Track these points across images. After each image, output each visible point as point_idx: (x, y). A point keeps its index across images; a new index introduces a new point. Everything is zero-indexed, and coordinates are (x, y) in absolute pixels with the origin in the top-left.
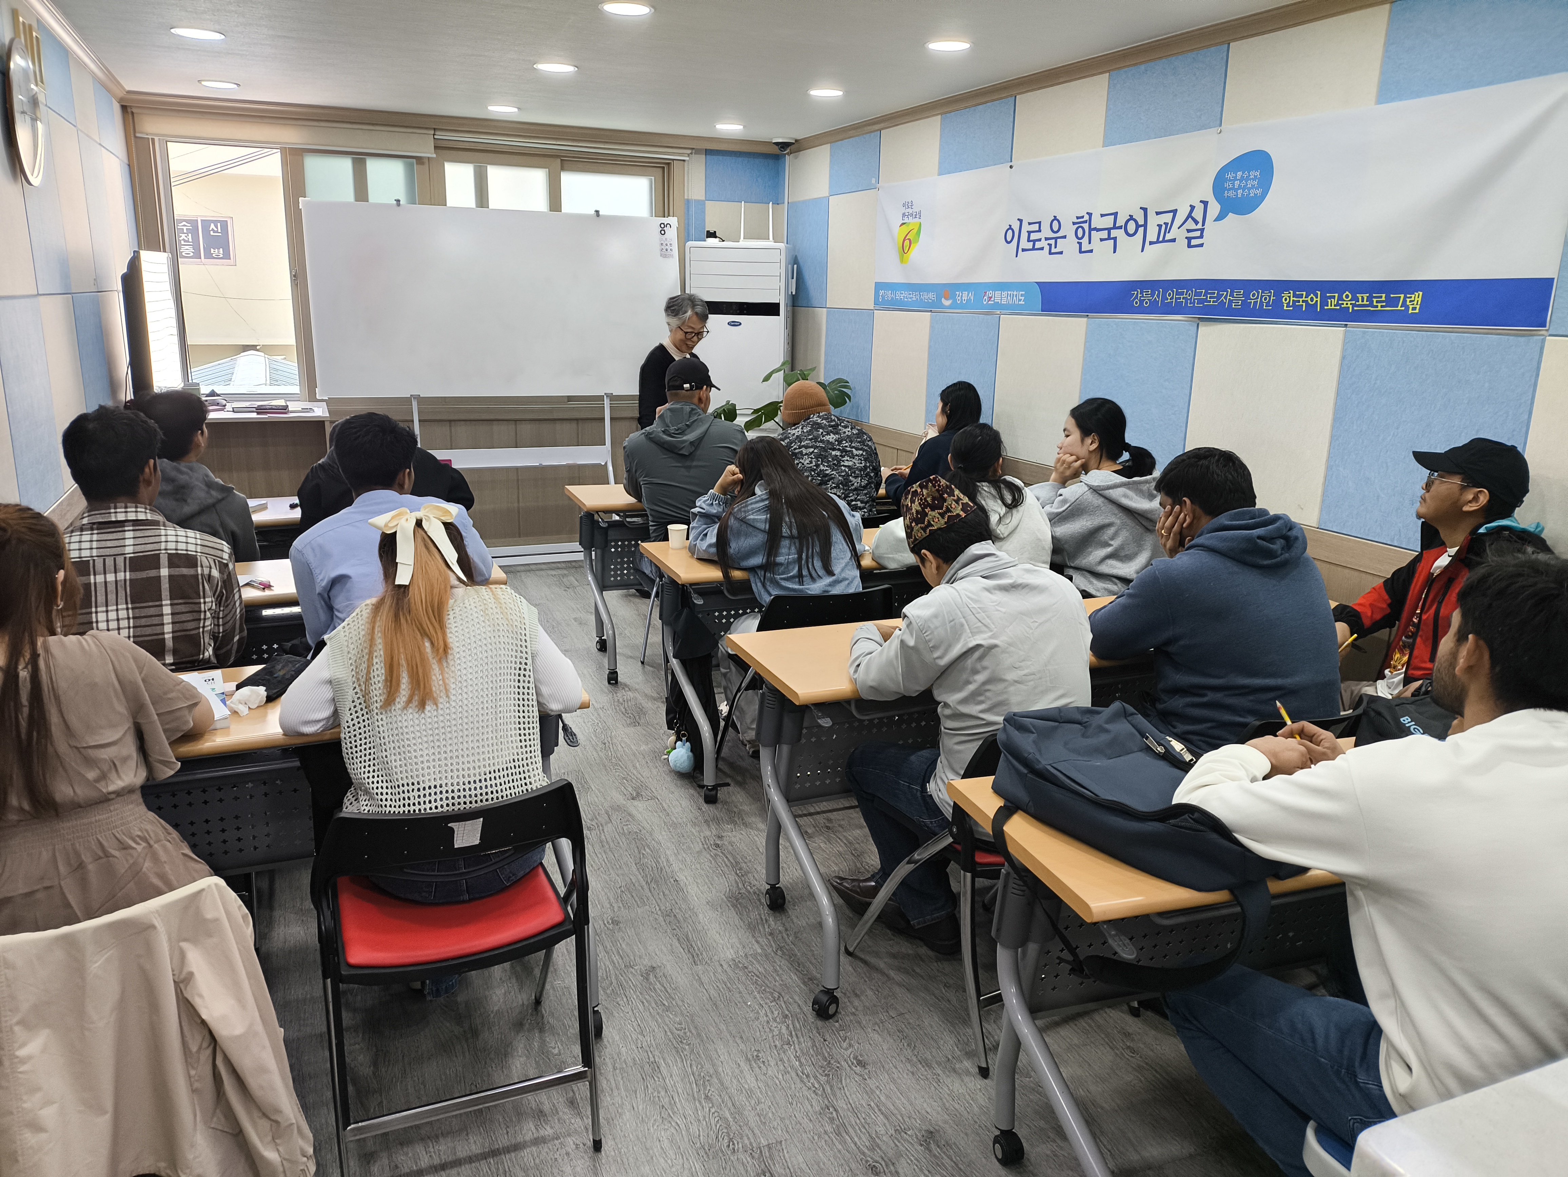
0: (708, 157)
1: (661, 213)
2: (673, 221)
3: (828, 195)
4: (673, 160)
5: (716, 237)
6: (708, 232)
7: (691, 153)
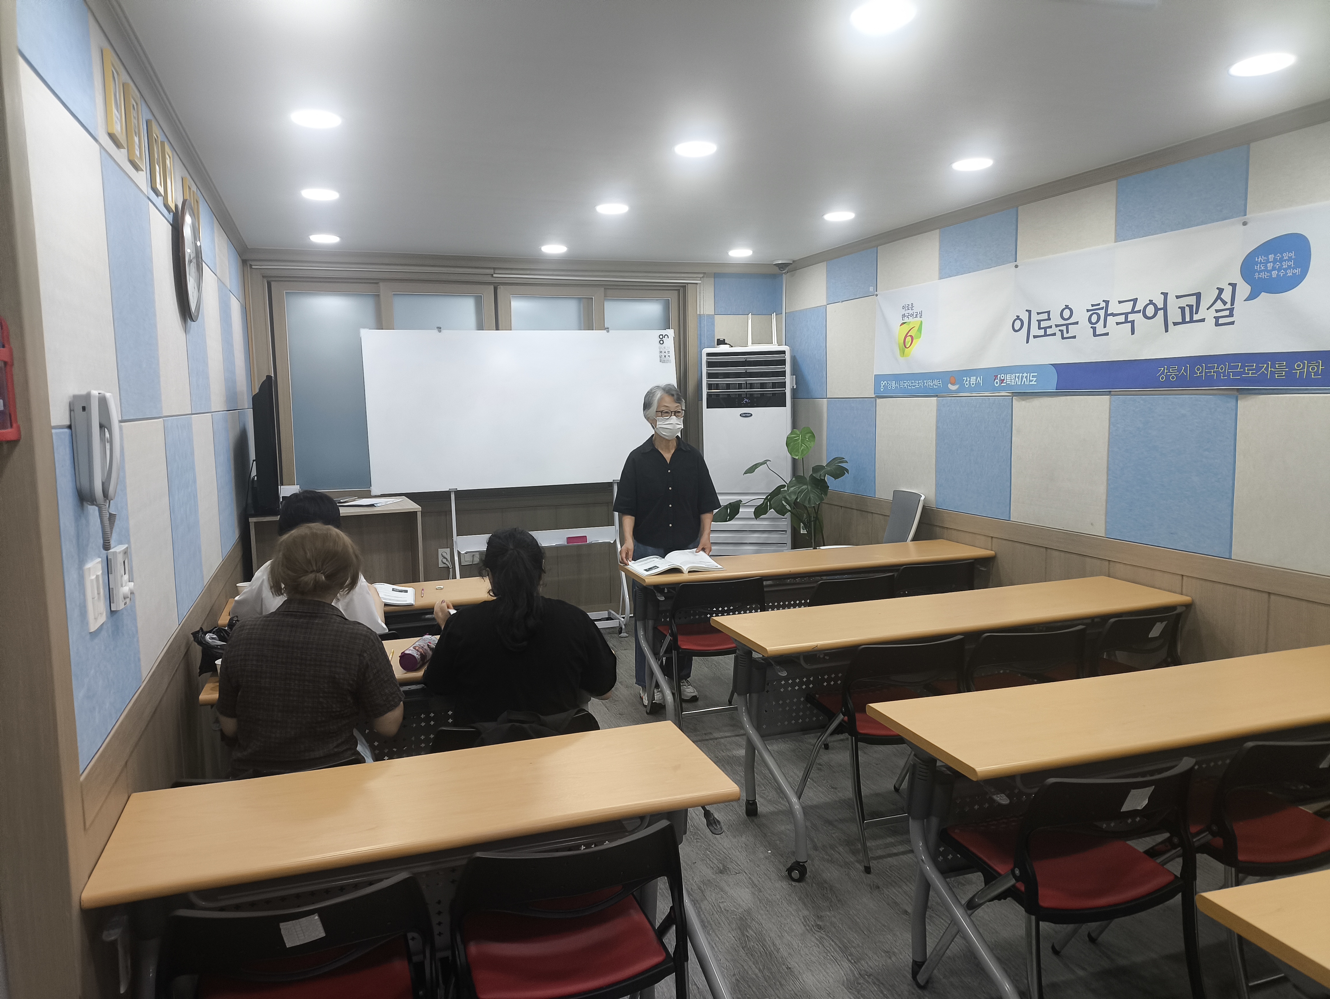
0: (716, 280)
1: (677, 327)
3: (825, 304)
4: (688, 283)
5: (726, 344)
6: (718, 340)
7: (702, 277)
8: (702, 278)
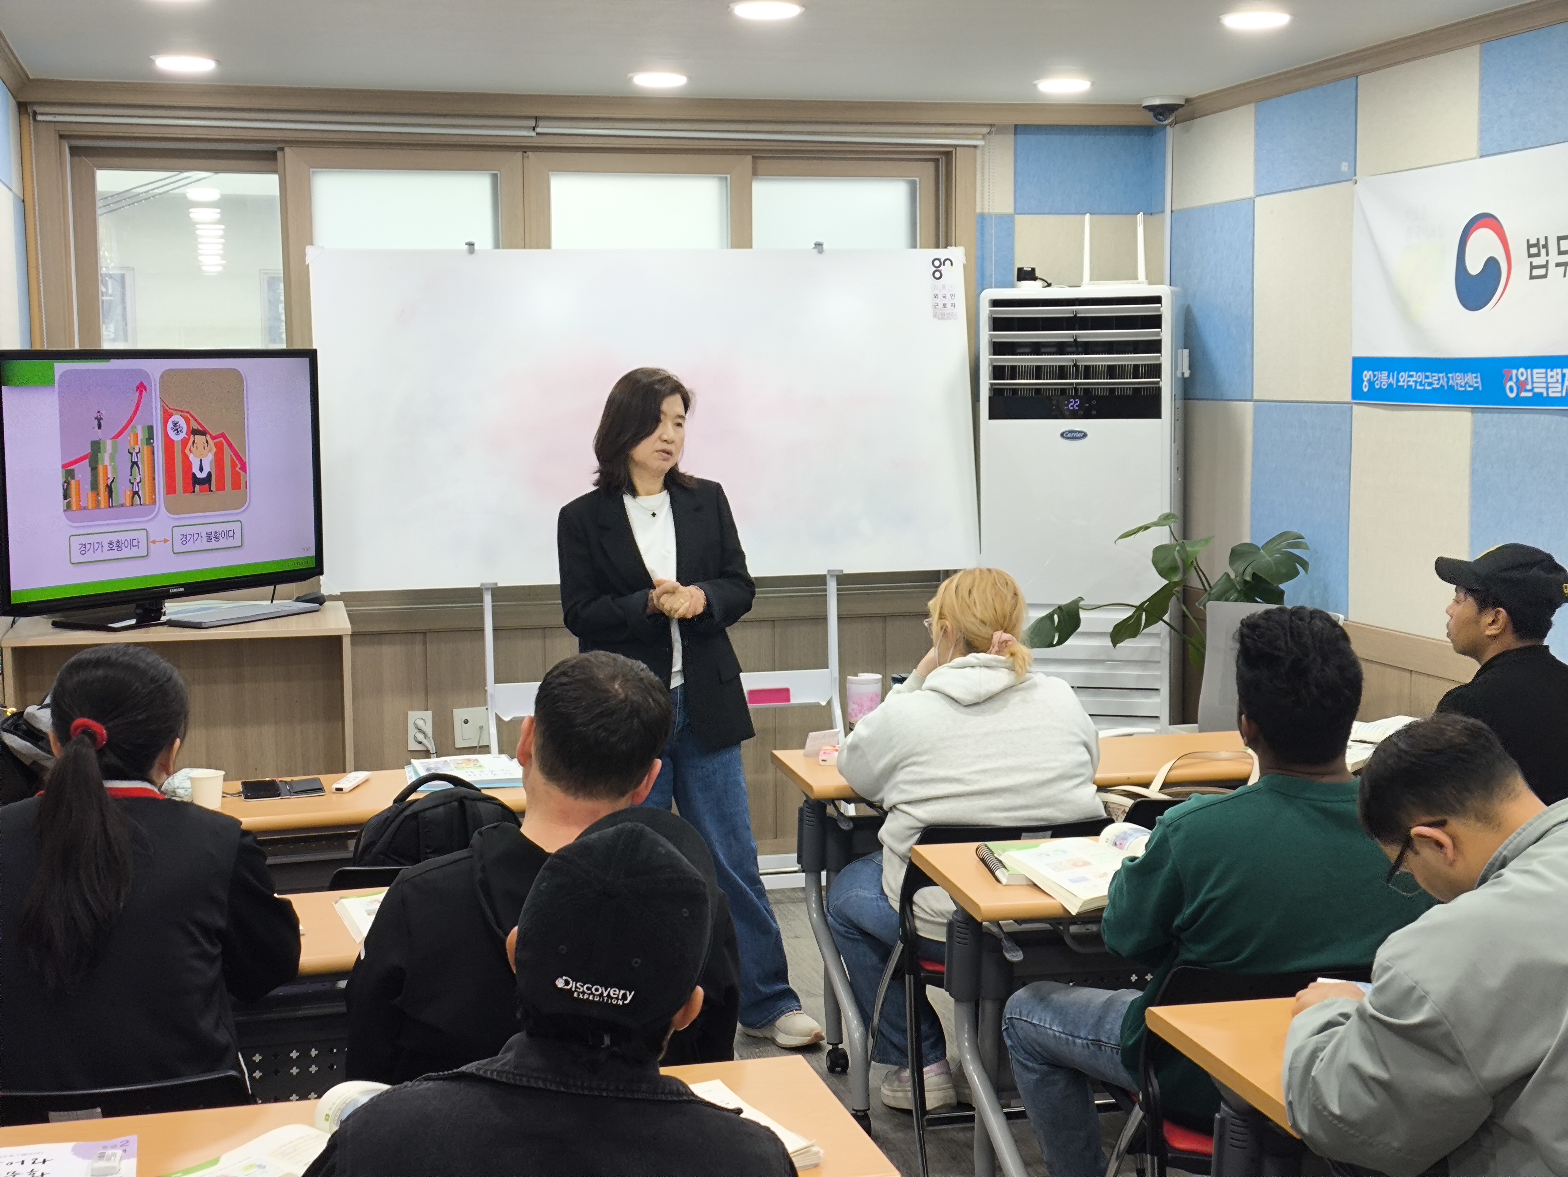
0: (1018, 136)
1: (932, 240)
2: (956, 254)
3: (1251, 194)
4: (955, 146)
5: (1035, 279)
6: (1020, 270)
7: (988, 133)
8: (988, 137)
